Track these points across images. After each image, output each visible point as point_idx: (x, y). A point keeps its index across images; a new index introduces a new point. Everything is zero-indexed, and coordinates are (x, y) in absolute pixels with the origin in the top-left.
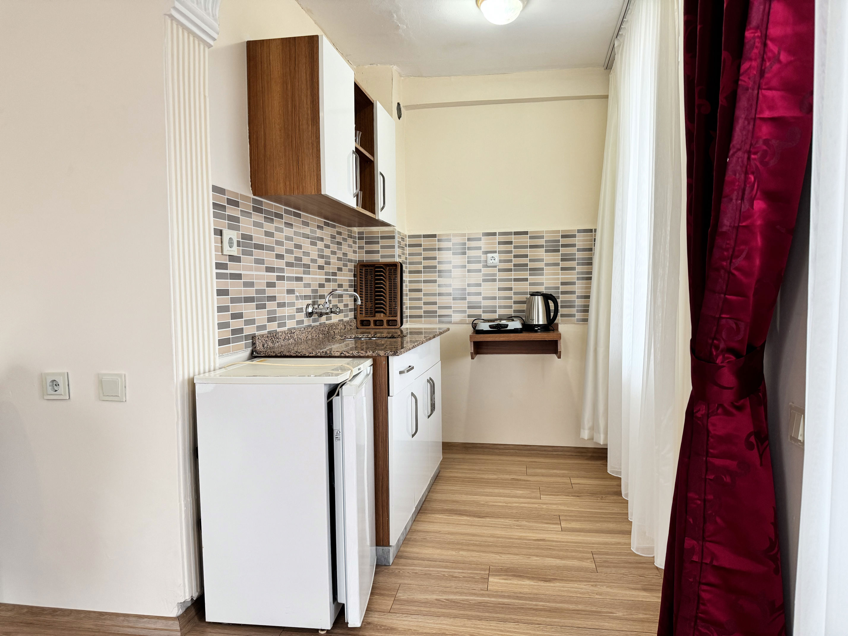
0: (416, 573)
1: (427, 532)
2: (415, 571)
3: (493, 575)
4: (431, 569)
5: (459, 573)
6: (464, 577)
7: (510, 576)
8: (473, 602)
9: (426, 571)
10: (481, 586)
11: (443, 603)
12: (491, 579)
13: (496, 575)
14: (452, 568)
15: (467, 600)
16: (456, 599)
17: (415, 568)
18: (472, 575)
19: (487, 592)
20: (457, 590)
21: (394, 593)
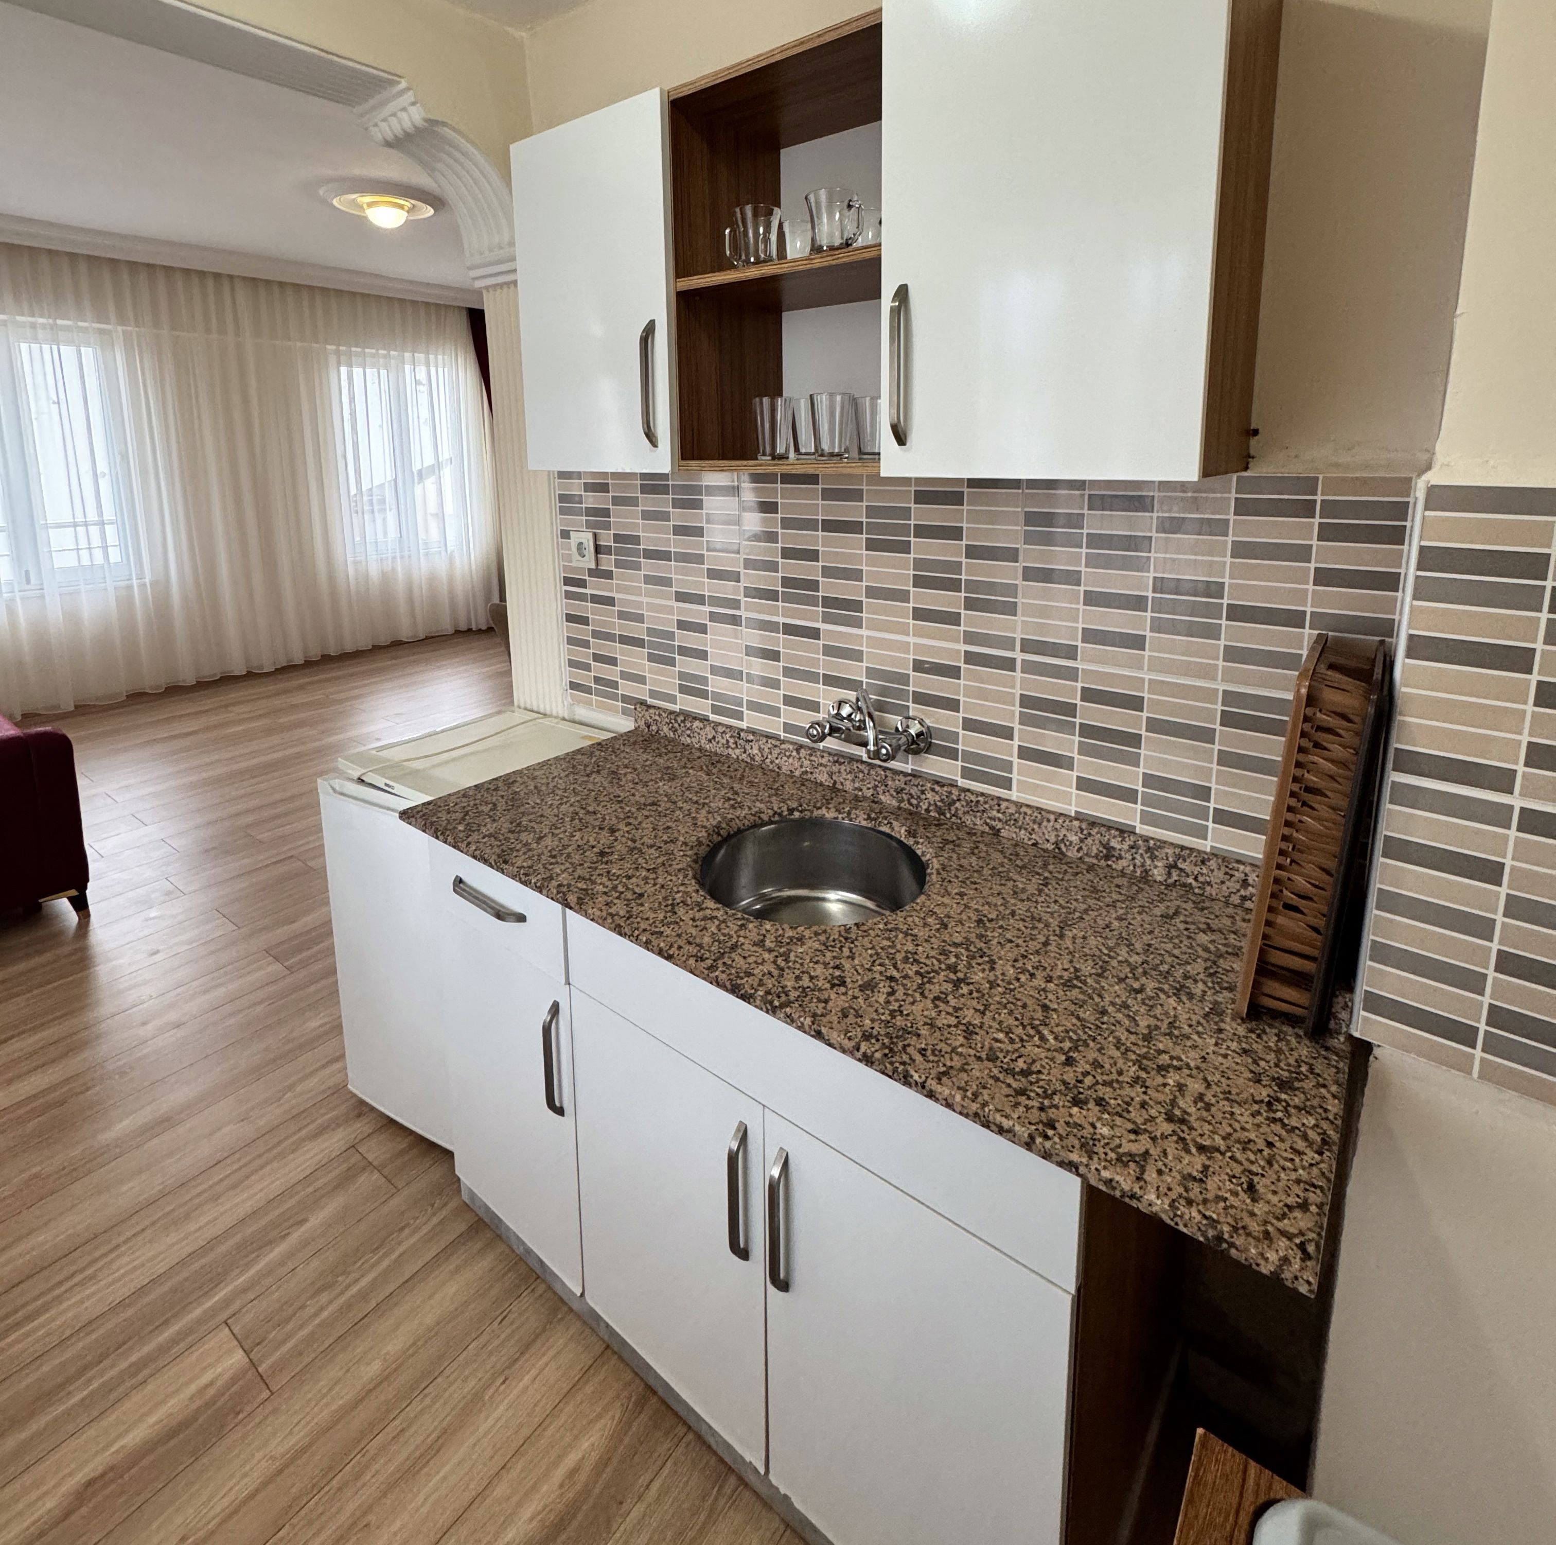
0: (402, 1229)
1: (528, 1346)
2: (407, 1231)
3: (244, 1372)
4: (385, 1263)
5: (322, 1309)
6: (302, 1307)
7: (198, 1412)
8: (234, 1274)
9: (392, 1250)
10: (248, 1318)
11: (287, 1224)
12: (238, 1358)
13: (234, 1380)
14: (349, 1306)
15: (248, 1266)
16: (271, 1251)
17: (417, 1237)
18: (290, 1327)
19: (224, 1316)
20: (285, 1269)
21: (386, 1171)
